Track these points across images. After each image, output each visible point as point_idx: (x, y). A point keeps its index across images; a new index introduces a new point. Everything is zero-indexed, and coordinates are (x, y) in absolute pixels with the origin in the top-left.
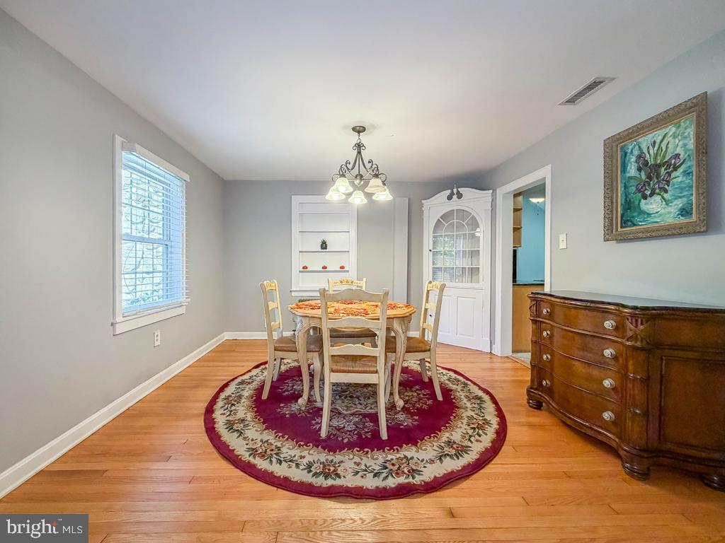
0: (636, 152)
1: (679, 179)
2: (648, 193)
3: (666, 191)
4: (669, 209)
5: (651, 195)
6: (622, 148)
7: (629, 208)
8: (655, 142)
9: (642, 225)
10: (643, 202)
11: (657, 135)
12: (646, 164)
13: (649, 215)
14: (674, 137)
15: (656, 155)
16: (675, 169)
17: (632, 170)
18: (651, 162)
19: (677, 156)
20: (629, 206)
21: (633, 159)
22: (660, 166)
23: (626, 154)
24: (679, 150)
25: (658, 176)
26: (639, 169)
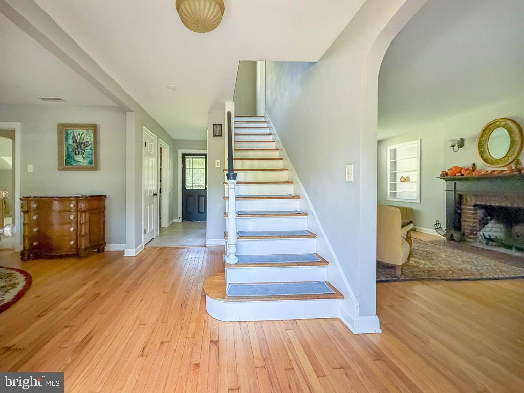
0: (72, 135)
1: (89, 151)
2: (77, 153)
3: (84, 154)
4: (84, 161)
5: (79, 154)
6: (65, 131)
7: (69, 158)
8: (79, 134)
9: (75, 165)
10: (75, 156)
11: (81, 131)
12: (76, 141)
13: (78, 162)
14: (87, 135)
15: (80, 139)
16: (87, 147)
17: (70, 142)
18: (78, 141)
19: (88, 142)
20: (68, 156)
21: (71, 137)
22: (82, 144)
23: (67, 134)
24: (88, 140)
25: (81, 147)
26: (73, 142)
